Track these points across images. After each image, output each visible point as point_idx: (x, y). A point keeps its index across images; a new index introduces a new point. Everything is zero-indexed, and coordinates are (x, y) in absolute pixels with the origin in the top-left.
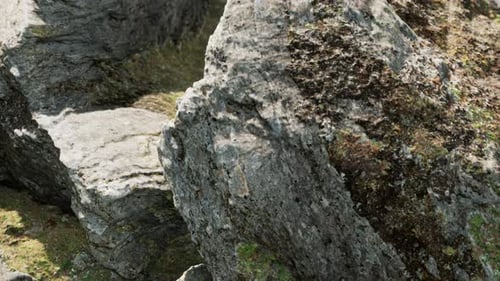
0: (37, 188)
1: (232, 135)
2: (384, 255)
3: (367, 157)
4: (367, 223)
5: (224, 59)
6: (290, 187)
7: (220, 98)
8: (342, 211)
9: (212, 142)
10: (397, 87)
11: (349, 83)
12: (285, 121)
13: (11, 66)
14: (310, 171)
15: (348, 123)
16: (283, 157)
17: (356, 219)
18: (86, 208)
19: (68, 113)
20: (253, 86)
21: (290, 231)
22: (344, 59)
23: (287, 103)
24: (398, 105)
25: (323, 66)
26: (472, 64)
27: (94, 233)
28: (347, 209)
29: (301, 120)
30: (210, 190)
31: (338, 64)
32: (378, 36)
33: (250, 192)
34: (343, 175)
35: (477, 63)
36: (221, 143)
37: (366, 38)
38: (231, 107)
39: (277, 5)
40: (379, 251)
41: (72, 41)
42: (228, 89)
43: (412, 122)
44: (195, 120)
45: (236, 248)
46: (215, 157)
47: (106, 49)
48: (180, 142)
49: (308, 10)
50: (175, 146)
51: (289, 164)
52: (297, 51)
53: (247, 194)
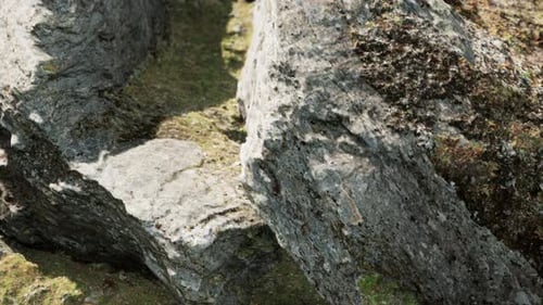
0: (78, 245)
1: (326, 157)
2: (513, 263)
3: (472, 160)
4: (489, 232)
5: (292, 74)
6: (402, 206)
7: (302, 118)
8: (460, 223)
9: (308, 169)
10: (479, 79)
11: (431, 81)
12: (378, 134)
13: (29, 112)
14: (417, 185)
15: (442, 126)
16: (386, 173)
17: (477, 230)
18: (175, 264)
19: (105, 157)
20: (332, 99)
21: (411, 253)
22: (417, 56)
23: (373, 113)
24: (486, 99)
25: (399, 68)
26: (516, 40)
27: (190, 290)
28: (465, 220)
29: (395, 130)
30: (317, 223)
31: (413, 62)
32: (441, 25)
33: (364, 218)
34: (453, 183)
35: (519, 38)
36: (318, 169)
37: (430, 29)
38: (315, 126)
39: (328, 5)
40: (508, 261)
41: (76, 73)
42: (308, 106)
43: (503, 115)
44: (284, 147)
45: (357, 281)
46: (316, 185)
47: (107, 76)
48: (271, 173)
49: (363, 7)
50: (267, 179)
51: (394, 181)
52: (367, 53)
53: (361, 221)
